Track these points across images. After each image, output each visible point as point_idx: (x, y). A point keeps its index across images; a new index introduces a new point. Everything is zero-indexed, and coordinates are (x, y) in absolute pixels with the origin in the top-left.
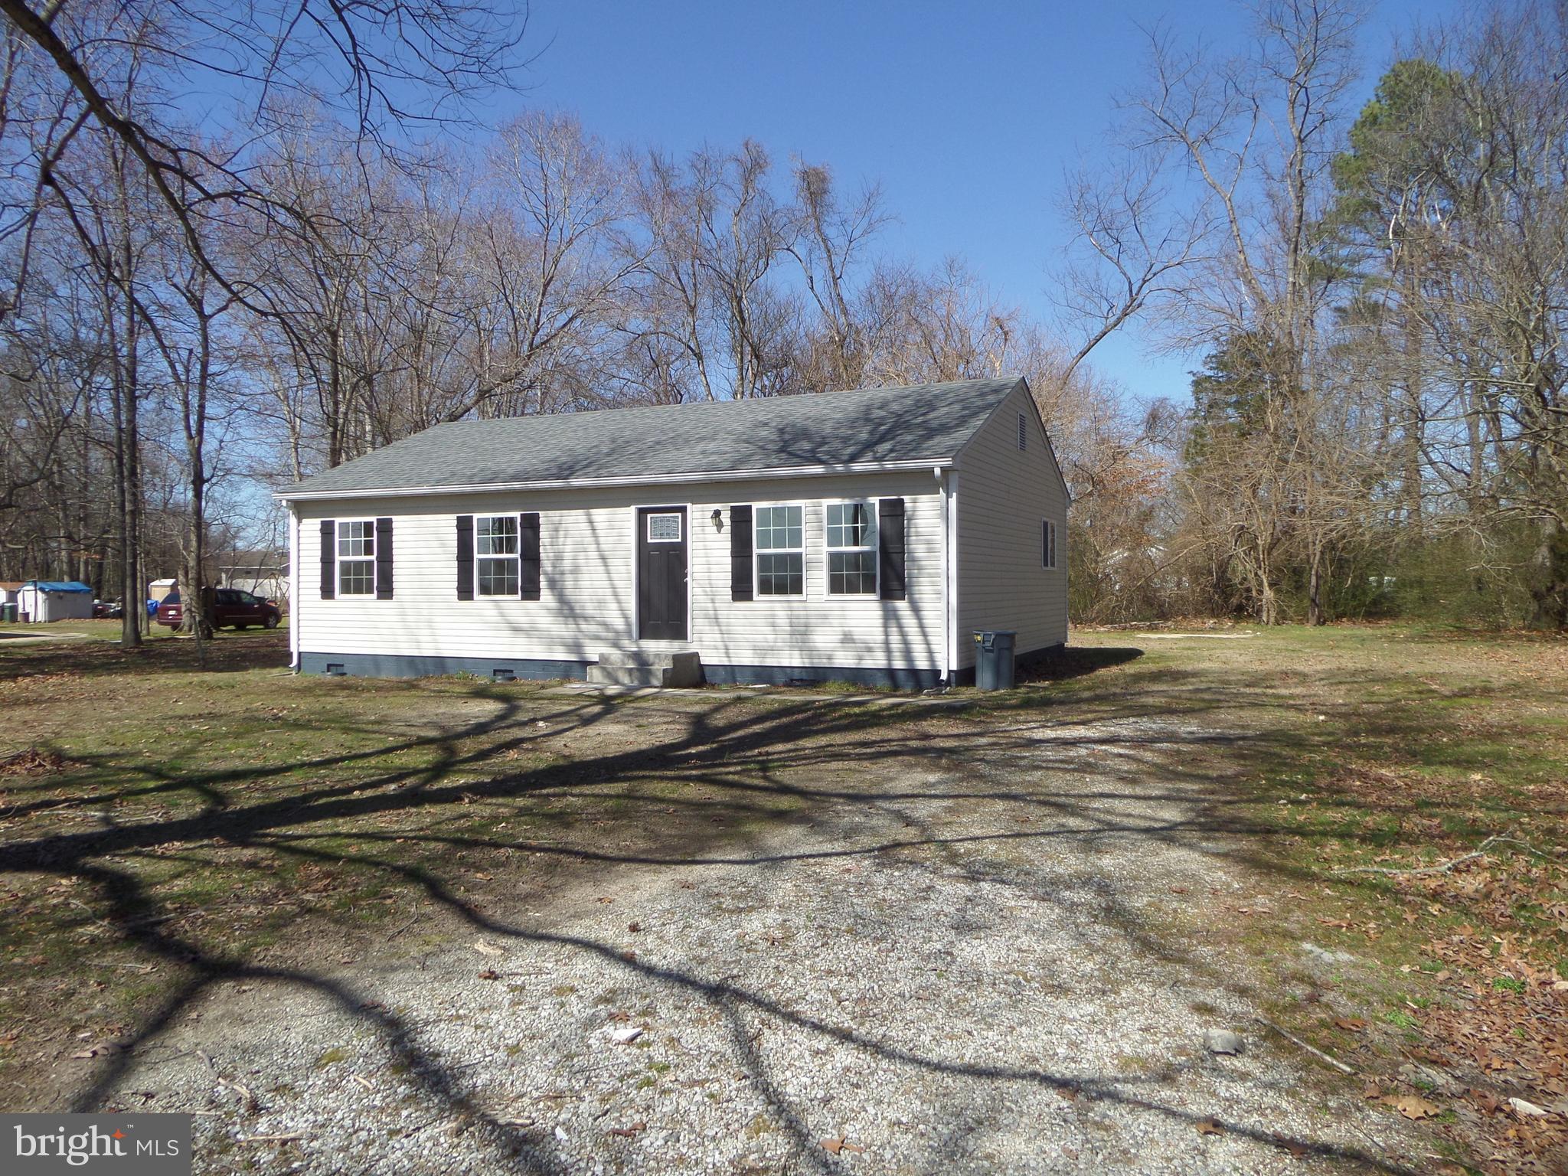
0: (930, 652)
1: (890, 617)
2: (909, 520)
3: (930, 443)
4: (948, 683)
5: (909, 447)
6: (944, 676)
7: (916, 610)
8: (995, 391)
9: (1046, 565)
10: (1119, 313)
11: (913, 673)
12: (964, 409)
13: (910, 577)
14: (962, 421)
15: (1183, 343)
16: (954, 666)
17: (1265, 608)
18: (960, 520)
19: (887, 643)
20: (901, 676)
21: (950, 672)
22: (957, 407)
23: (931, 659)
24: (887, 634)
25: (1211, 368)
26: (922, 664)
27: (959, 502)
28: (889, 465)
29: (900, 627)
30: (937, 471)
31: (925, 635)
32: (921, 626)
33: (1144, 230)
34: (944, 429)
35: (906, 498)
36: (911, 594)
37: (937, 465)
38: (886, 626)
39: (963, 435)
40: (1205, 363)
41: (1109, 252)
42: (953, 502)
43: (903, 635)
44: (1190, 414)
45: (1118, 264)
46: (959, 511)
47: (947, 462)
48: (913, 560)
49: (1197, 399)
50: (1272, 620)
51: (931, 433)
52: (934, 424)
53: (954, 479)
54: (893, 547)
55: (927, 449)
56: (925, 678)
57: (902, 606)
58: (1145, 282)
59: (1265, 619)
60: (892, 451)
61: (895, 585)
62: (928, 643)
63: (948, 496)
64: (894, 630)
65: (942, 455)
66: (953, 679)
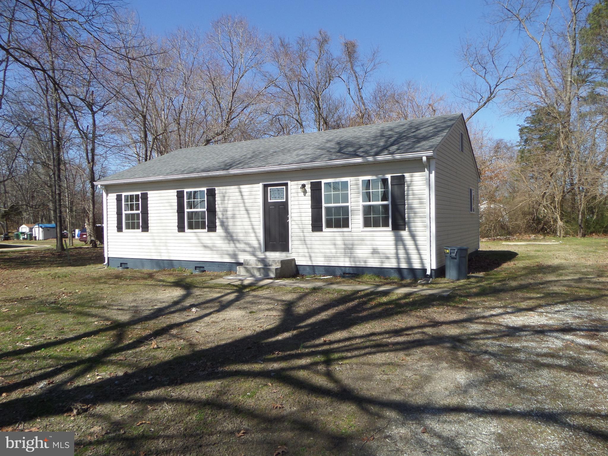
0: (421, 259)
1: (399, 240)
2: (408, 186)
3: (419, 145)
4: (431, 276)
5: (407, 147)
6: (428, 273)
7: (413, 237)
8: (451, 120)
9: (471, 211)
10: (485, 99)
11: (412, 271)
12: (435, 128)
13: (409, 218)
14: (435, 134)
15: (517, 111)
16: (434, 267)
17: (558, 229)
18: (436, 186)
19: (397, 254)
20: (405, 273)
21: (432, 270)
22: (431, 128)
23: (422, 263)
24: (397, 249)
25: (528, 123)
26: (417, 265)
27: (436, 177)
28: (398, 156)
29: (404, 245)
30: (424, 159)
31: (418, 249)
32: (416, 245)
33: (496, 63)
34: (425, 138)
35: (407, 175)
36: (409, 227)
37: (424, 155)
38: (396, 245)
39: (438, 139)
40: (525, 121)
41: (480, 73)
42: (433, 175)
43: (406, 249)
44: (518, 144)
45: (484, 78)
46: (436, 181)
47: (430, 153)
48: (411, 208)
49: (521, 137)
50: (562, 235)
51: (419, 140)
52: (420, 136)
53: (433, 163)
54: (399, 202)
55: (418, 147)
56: (419, 274)
57: (405, 234)
58: (497, 86)
59: (558, 234)
60: (398, 149)
61: (400, 222)
62: (420, 254)
63: (430, 173)
64: (401, 247)
65: (427, 150)
66: (433, 274)
